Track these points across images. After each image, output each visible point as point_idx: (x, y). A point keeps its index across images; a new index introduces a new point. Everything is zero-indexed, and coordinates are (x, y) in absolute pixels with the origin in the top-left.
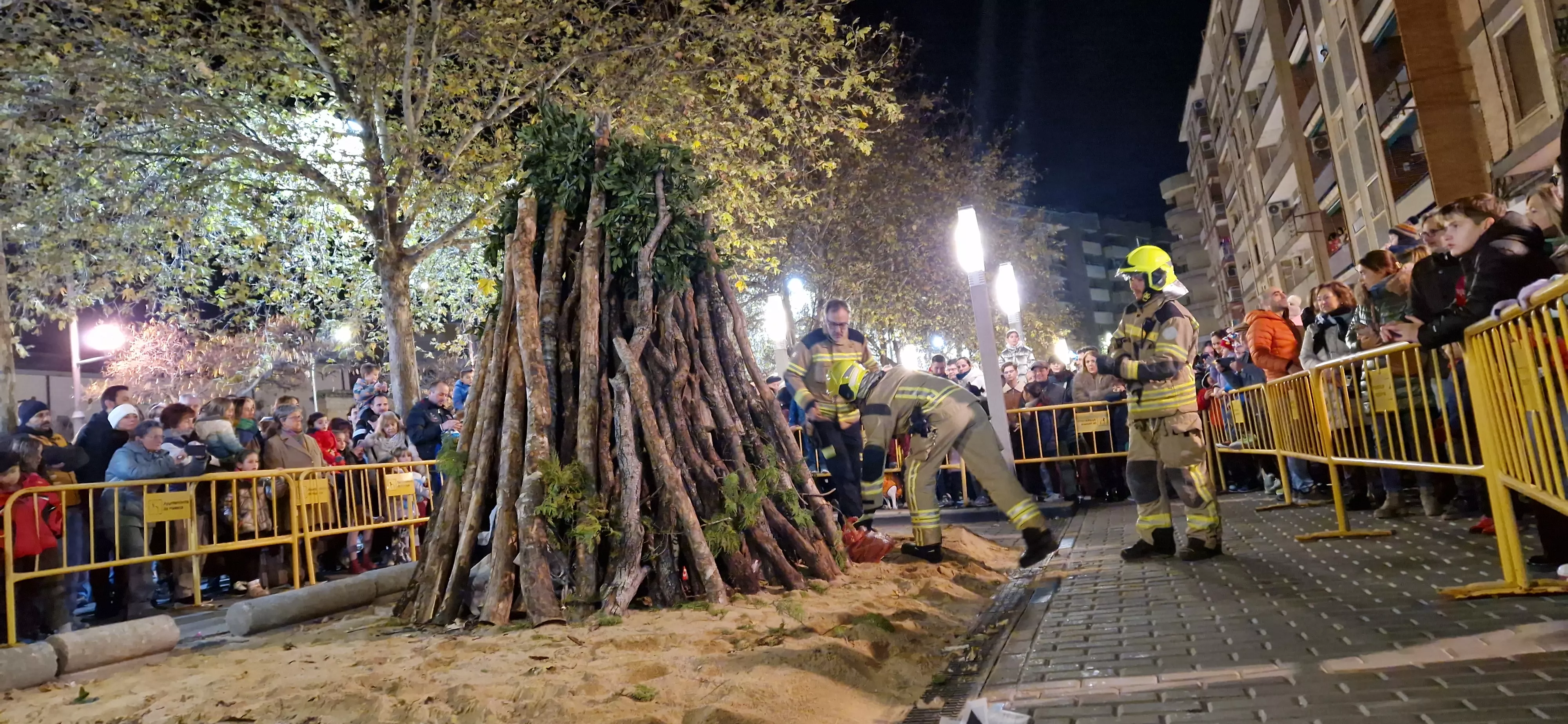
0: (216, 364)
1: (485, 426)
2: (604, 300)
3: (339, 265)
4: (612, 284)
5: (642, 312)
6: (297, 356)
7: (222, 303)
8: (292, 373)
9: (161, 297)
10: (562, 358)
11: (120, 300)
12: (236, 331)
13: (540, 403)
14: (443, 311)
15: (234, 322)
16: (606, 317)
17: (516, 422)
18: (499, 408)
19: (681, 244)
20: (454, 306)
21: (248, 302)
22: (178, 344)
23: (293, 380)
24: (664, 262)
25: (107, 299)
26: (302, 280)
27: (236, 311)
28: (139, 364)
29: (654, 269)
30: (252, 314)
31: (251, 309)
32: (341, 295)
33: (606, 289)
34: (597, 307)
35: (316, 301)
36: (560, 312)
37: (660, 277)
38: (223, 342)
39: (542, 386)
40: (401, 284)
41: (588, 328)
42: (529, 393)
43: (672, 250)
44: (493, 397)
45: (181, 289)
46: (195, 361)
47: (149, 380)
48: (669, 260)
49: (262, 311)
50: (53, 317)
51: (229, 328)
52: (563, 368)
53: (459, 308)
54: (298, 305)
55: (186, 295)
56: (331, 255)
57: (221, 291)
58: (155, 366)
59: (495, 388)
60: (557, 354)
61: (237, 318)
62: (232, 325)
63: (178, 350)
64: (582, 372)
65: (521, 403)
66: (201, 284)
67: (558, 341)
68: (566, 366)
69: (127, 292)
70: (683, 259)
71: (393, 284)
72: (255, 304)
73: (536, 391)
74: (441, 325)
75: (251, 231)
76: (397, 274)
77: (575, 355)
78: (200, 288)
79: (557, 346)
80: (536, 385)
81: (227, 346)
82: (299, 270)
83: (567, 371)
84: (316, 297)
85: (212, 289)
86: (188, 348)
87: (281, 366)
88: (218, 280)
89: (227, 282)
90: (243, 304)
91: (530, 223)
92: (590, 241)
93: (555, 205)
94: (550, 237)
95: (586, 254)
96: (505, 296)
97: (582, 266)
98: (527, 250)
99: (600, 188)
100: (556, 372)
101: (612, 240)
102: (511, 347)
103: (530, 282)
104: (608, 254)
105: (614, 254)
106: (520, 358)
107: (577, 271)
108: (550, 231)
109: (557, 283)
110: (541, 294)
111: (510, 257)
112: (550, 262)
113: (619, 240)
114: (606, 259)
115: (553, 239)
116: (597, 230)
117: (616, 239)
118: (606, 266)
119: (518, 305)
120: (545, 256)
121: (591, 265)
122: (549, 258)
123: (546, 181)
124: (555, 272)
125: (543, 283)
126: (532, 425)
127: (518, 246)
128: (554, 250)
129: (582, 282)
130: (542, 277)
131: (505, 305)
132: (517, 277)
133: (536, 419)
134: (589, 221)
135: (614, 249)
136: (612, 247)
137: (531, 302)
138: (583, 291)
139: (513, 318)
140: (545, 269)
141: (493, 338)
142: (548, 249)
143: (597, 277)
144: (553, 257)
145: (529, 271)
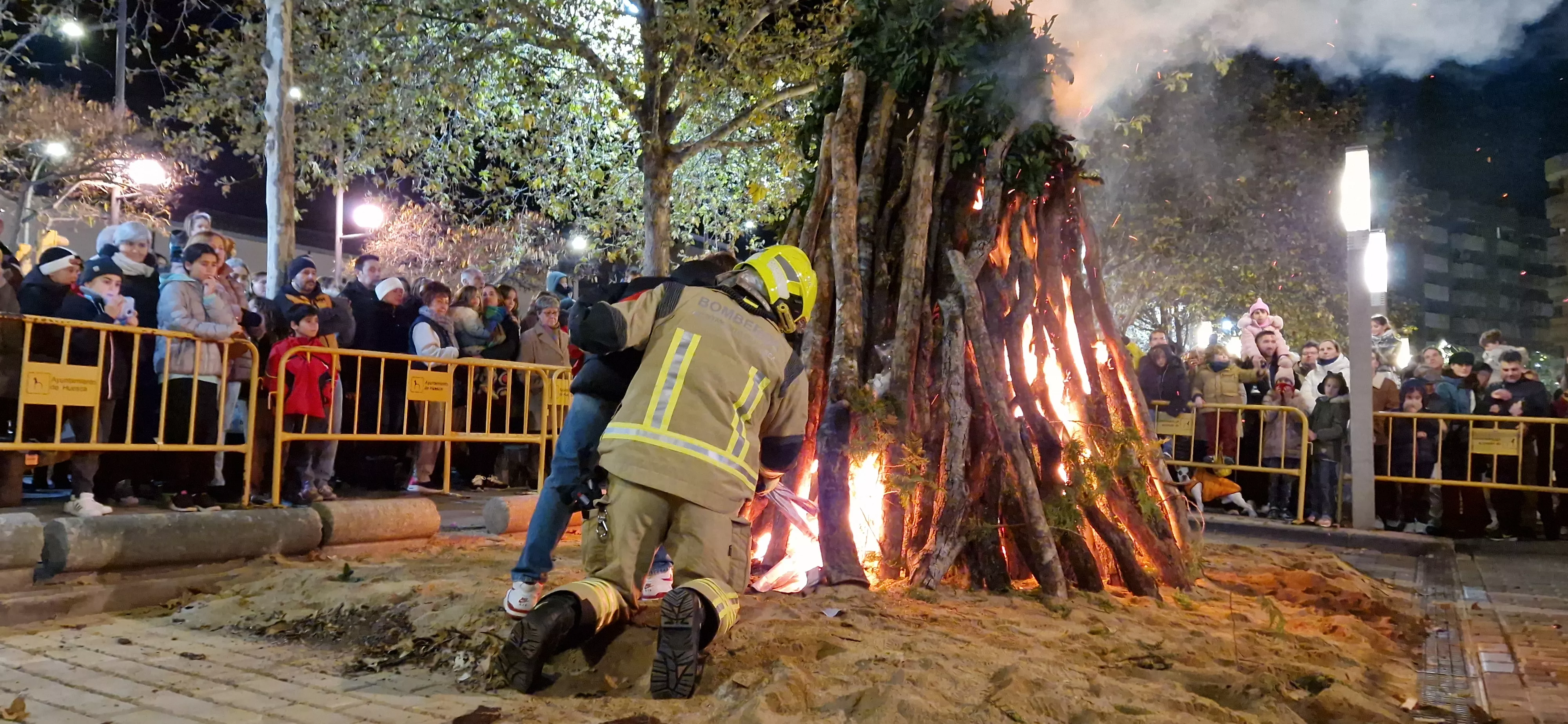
0: (464, 255)
2: (937, 203)
3: (598, 160)
4: (948, 185)
5: (986, 221)
6: (542, 256)
7: (486, 186)
8: (535, 273)
9: (427, 174)
10: (877, 270)
11: (390, 172)
12: (491, 220)
13: (852, 318)
14: (695, 221)
15: (491, 209)
16: (936, 224)
17: (819, 339)
20: (706, 218)
21: (507, 189)
22: (432, 230)
23: (534, 281)
24: (1016, 163)
25: (378, 169)
26: (561, 170)
27: (494, 198)
28: (395, 245)
29: (1004, 170)
30: (509, 204)
31: (509, 197)
32: (597, 193)
33: (940, 191)
34: (929, 211)
35: (572, 196)
36: (880, 214)
38: (473, 233)
39: (855, 299)
40: (664, 182)
41: (916, 236)
42: (839, 306)
45: (446, 168)
46: (446, 249)
47: (402, 263)
48: (1023, 161)
49: (519, 201)
50: (327, 182)
51: (486, 214)
52: (880, 281)
53: (712, 219)
54: (554, 198)
55: (450, 175)
56: (591, 148)
57: (485, 174)
58: (409, 250)
60: (873, 263)
61: (495, 206)
62: (490, 212)
63: (432, 235)
64: (903, 289)
65: (826, 317)
66: (466, 164)
67: (874, 248)
68: (883, 279)
69: (397, 164)
71: (656, 183)
72: (513, 192)
73: (848, 305)
74: (690, 237)
75: (518, 112)
76: (662, 171)
77: (896, 269)
78: (464, 167)
79: (873, 254)
80: (847, 296)
81: (477, 237)
82: (559, 161)
83: (883, 286)
84: (573, 192)
85: (475, 171)
86: (441, 235)
87: (526, 264)
88: (481, 162)
89: (489, 166)
90: (502, 191)
91: (857, 101)
92: (928, 129)
93: (885, 84)
94: (875, 123)
95: (921, 144)
96: (818, 188)
97: (914, 159)
98: (851, 134)
99: (947, 64)
100: (870, 285)
101: (957, 129)
102: (818, 251)
103: (851, 173)
104: (948, 147)
105: (956, 147)
106: (830, 263)
107: (906, 165)
108: (876, 115)
109: (879, 179)
110: (860, 189)
111: (830, 141)
112: (874, 152)
113: (966, 129)
114: (946, 153)
115: (878, 125)
116: (937, 115)
117: (962, 129)
118: (945, 161)
119: (834, 199)
120: (868, 144)
121: (926, 158)
122: (872, 147)
123: (879, 53)
124: (878, 165)
125: (862, 177)
126: (840, 344)
127: (840, 128)
128: (879, 139)
129: (914, 178)
130: (862, 170)
131: (816, 199)
132: (836, 166)
133: (846, 338)
134: (929, 104)
135: (957, 141)
136: (955, 138)
137: (850, 197)
138: (913, 190)
139: (824, 215)
140: (866, 160)
141: (799, 237)
142: (872, 137)
143: (932, 174)
144: (877, 147)
145: (850, 160)
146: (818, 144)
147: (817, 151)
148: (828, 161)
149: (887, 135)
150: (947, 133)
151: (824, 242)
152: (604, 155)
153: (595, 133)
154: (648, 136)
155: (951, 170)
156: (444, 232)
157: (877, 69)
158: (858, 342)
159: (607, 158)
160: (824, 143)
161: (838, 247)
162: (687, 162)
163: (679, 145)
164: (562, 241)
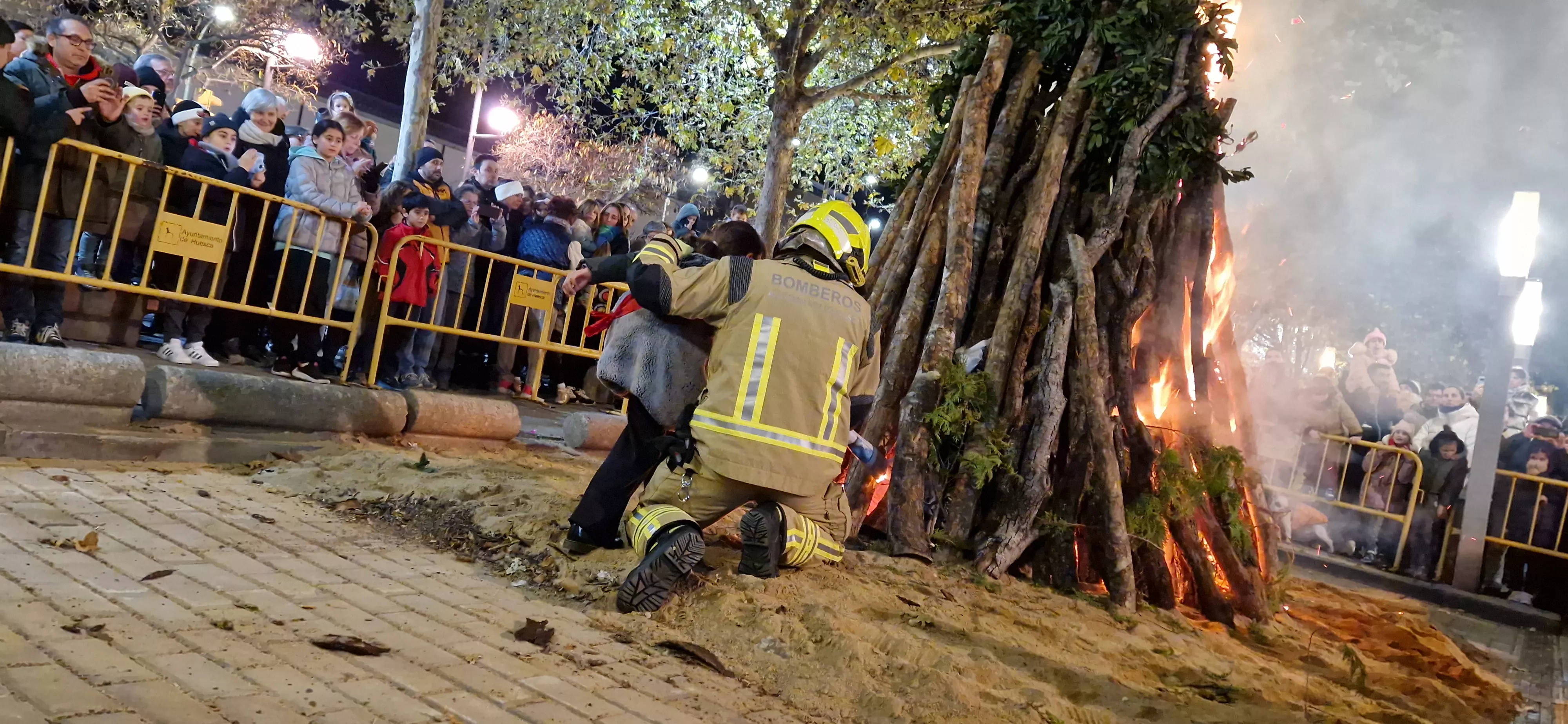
0: (588, 170)
1: (882, 299)
2: (1065, 184)
3: (731, 93)
4: (1080, 166)
5: (1113, 209)
6: (663, 181)
7: (617, 104)
8: (653, 198)
9: (563, 85)
10: (992, 244)
11: (528, 78)
12: (618, 139)
13: (957, 289)
14: (817, 168)
15: (620, 128)
16: (1061, 205)
17: (920, 304)
18: (903, 282)
19: (1190, 135)
20: (829, 167)
21: (638, 110)
22: (561, 140)
24: (1157, 152)
25: (517, 73)
26: (693, 99)
27: (624, 118)
28: (524, 150)
29: (1142, 159)
30: (637, 125)
31: (638, 119)
32: (724, 126)
33: (1071, 171)
34: (1055, 191)
35: (700, 126)
36: (1003, 187)
37: (1146, 171)
38: (599, 150)
39: (964, 270)
40: (792, 125)
41: (1037, 214)
42: (946, 274)
43: (1174, 140)
44: (900, 269)
45: (582, 81)
46: (571, 161)
47: (528, 169)
48: (1164, 151)
49: (648, 123)
50: (467, 80)
51: (614, 132)
52: (992, 255)
53: (835, 169)
54: (683, 126)
55: (585, 89)
56: (726, 81)
57: (618, 92)
58: (536, 157)
59: (905, 257)
60: (988, 236)
61: (623, 125)
62: (618, 131)
63: (560, 145)
64: (1016, 266)
65: (930, 283)
66: (602, 80)
67: (992, 220)
68: (996, 254)
69: (536, 71)
70: (1184, 153)
71: (784, 123)
72: (642, 113)
73: (955, 274)
75: (659, 34)
76: (791, 113)
77: (1011, 245)
78: (599, 83)
79: (990, 227)
80: (956, 265)
81: (603, 154)
82: (692, 89)
83: (996, 260)
84: (701, 122)
85: (610, 88)
86: (569, 146)
87: (646, 188)
88: (617, 80)
89: (624, 85)
90: (633, 112)
91: (999, 67)
92: (1069, 105)
93: (1031, 52)
94: (1015, 91)
95: (1059, 119)
96: (943, 151)
97: (1049, 134)
98: (987, 100)
99: (1100, 40)
100: (981, 258)
101: (1100, 108)
102: (934, 214)
103: (981, 140)
104: (1087, 126)
105: (1096, 127)
106: (944, 229)
107: (1039, 140)
108: (1017, 83)
109: (1009, 150)
110: (987, 157)
111: (965, 103)
112: (1008, 122)
113: (1108, 110)
114: (1084, 133)
115: (1017, 94)
116: (1080, 92)
117: (1104, 109)
118: (1081, 141)
119: (959, 164)
120: (1003, 113)
121: (1062, 135)
122: (1008, 115)
123: (1031, 20)
124: (1009, 136)
125: (992, 145)
126: (941, 314)
127: (977, 91)
128: (1016, 108)
129: (1045, 154)
130: (993, 138)
131: (941, 161)
132: (966, 130)
133: (947, 308)
134: (1074, 80)
135: (1098, 121)
136: (1095, 118)
137: (976, 164)
138: (1042, 166)
139: (945, 179)
140: (997, 130)
141: (916, 198)
142: (1008, 106)
143: (1065, 152)
144: (1013, 116)
145: (983, 126)
146: (952, 106)
147: (949, 113)
148: (959, 123)
149: (1024, 104)
150: (1088, 112)
151: (941, 207)
152: (738, 90)
153: (731, 66)
154: (783, 76)
155: (1086, 151)
156: (573, 145)
157: (1025, 36)
158: (960, 314)
159: (740, 93)
160: (958, 105)
161: (954, 214)
162: (818, 108)
163: (813, 89)
164: (684, 169)
